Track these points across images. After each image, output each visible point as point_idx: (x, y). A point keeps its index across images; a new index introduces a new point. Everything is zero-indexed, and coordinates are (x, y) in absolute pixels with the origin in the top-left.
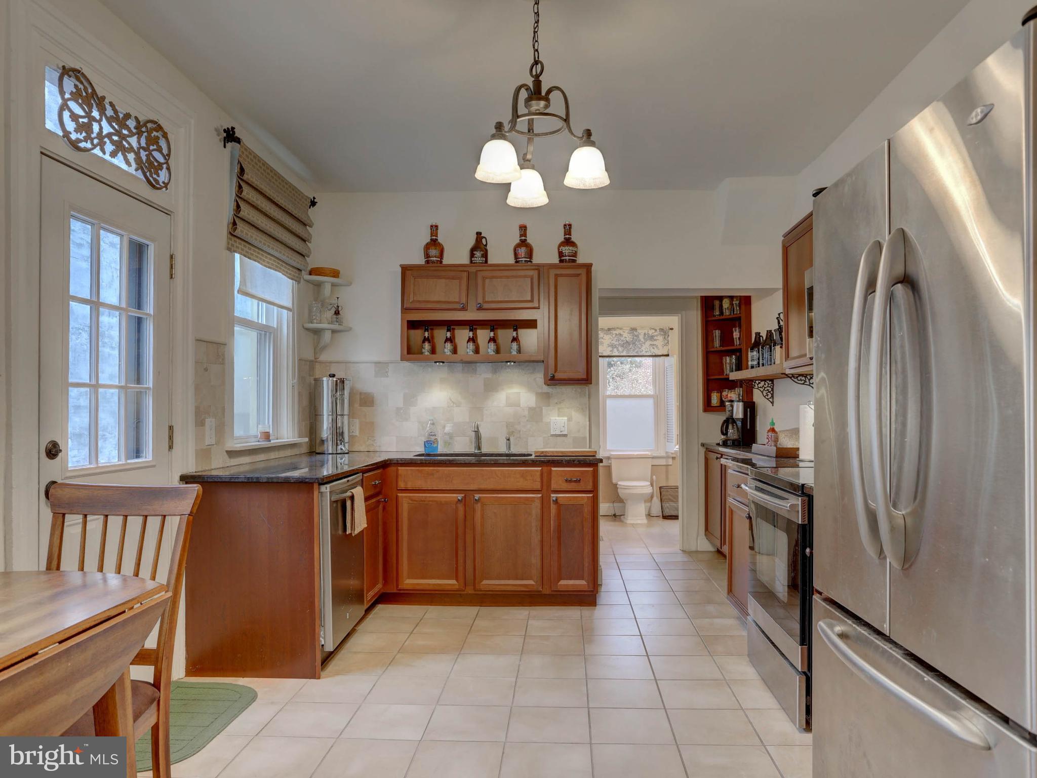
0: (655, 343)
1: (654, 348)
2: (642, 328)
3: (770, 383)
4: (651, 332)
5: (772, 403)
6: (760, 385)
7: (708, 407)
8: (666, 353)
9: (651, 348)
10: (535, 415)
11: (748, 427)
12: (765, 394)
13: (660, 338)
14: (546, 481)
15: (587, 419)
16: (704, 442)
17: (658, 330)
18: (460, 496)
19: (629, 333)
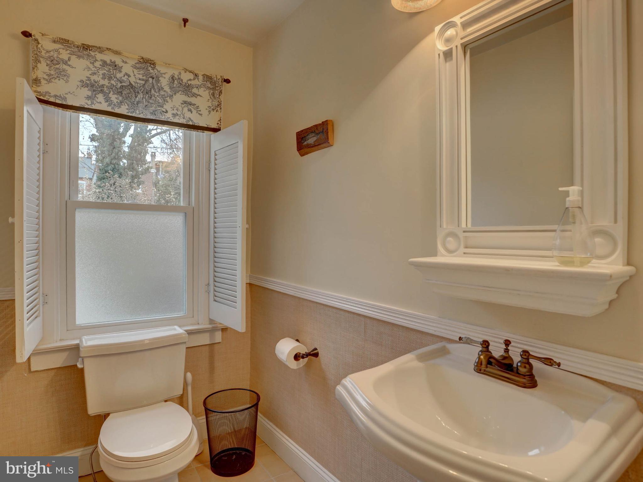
0: (193, 100)
1: (190, 110)
2: (167, 65)
4: (186, 77)
8: (214, 126)
9: (186, 109)
13: (205, 93)
17: (201, 78)
19: (135, 67)
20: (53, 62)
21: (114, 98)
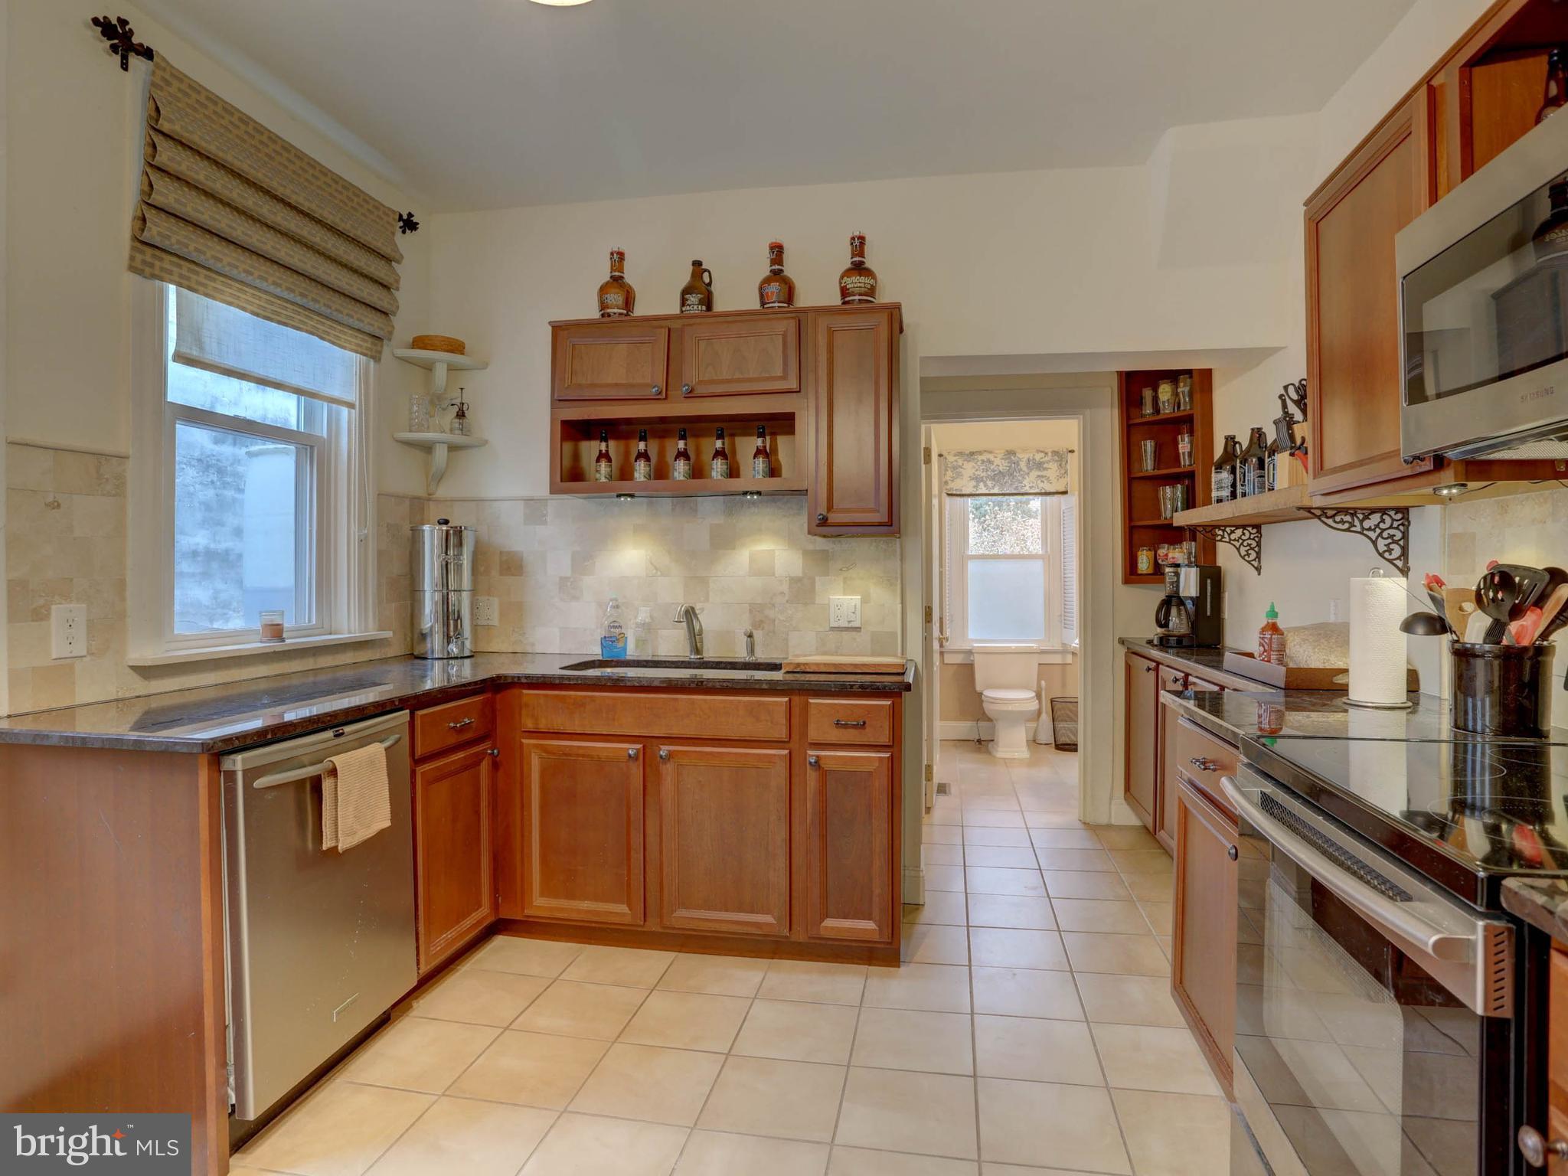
0: (1044, 473)
1: (1043, 482)
2: (1024, 450)
3: (1255, 531)
4: (1038, 457)
5: (1258, 569)
6: (1233, 536)
7: (1131, 575)
8: (1063, 489)
9: (1039, 482)
10: (802, 591)
11: (1209, 614)
12: (1243, 553)
13: (1054, 466)
14: (796, 721)
15: (899, 600)
16: (1124, 636)
17: (1050, 454)
18: (632, 749)
19: (1003, 459)
20: (955, 468)
21: (989, 483)
